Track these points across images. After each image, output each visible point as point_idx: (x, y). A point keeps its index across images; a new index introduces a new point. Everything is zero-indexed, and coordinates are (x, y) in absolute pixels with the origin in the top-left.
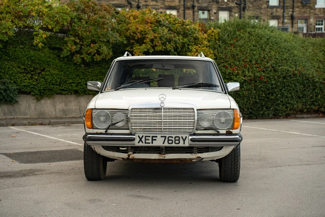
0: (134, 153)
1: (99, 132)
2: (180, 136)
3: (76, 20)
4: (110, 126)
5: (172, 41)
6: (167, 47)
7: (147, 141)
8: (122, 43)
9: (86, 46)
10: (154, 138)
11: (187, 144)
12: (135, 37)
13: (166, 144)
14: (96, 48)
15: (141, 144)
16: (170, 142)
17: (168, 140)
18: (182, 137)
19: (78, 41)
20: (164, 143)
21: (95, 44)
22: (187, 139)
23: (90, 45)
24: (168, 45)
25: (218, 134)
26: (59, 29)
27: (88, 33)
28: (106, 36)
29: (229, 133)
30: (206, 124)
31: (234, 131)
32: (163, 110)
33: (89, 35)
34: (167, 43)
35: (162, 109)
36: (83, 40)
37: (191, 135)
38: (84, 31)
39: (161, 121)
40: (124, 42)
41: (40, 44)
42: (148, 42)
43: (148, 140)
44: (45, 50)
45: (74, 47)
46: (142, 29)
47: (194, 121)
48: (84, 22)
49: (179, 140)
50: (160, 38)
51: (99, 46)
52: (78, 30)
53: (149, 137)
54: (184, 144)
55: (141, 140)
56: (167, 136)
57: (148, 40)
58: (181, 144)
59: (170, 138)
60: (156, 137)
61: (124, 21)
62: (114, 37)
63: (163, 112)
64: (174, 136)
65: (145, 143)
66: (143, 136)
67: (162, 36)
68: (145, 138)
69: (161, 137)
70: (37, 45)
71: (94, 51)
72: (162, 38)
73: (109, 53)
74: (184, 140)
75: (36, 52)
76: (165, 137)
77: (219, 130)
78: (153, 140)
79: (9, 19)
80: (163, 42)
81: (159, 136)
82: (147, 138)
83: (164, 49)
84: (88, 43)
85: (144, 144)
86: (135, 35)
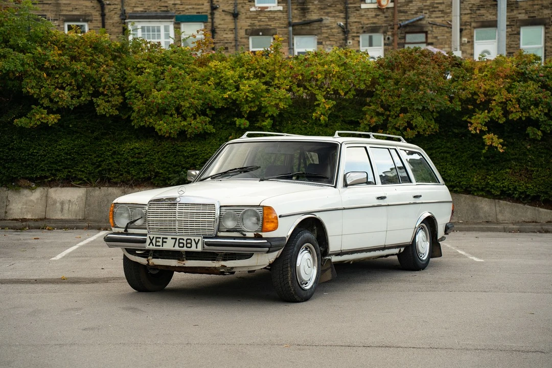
0: (153, 258)
1: (120, 232)
2: (192, 238)
3: (381, 80)
4: (128, 224)
5: (542, 103)
6: (531, 114)
7: (158, 244)
8: (454, 110)
9: (394, 117)
10: (164, 240)
11: (200, 249)
12: (477, 99)
13: (177, 248)
14: (406, 120)
15: (151, 247)
16: (181, 245)
17: (179, 243)
18: (194, 240)
19: (380, 110)
20: (174, 247)
21: (406, 114)
22: (200, 242)
23: (398, 116)
24: (534, 111)
25: (245, 238)
26: (353, 94)
27: (396, 99)
28: (422, 101)
29: (258, 237)
30: (230, 224)
31: (264, 235)
32: (177, 206)
33: (397, 101)
34: (532, 107)
35: (178, 204)
36: (390, 109)
37: (204, 238)
38: (390, 95)
39: (175, 219)
40: (456, 108)
41: (321, 118)
42: (494, 106)
43: (159, 242)
44: (336, 125)
45: (375, 119)
46: (487, 87)
47: (214, 220)
48: (392, 83)
49: (191, 243)
50: (518, 101)
51: (412, 116)
52: (382, 95)
53: (160, 238)
54: (197, 248)
55: (151, 242)
56: (178, 238)
57: (494, 103)
58: (193, 249)
59: (181, 241)
60: (167, 238)
61: (463, 77)
62: (437, 102)
63: (177, 208)
64: (185, 238)
65: (156, 246)
66: (154, 237)
67: (521, 97)
68: (156, 240)
69: (172, 238)
70: (318, 119)
71: (403, 123)
72: (521, 100)
73: (429, 127)
74: (197, 244)
75: (321, 128)
76: (176, 239)
77: (244, 233)
78: (163, 242)
79: (287, 85)
80: (522, 106)
81: (169, 237)
82: (158, 240)
83: (525, 117)
84: (396, 112)
85: (155, 248)
86: (475, 97)
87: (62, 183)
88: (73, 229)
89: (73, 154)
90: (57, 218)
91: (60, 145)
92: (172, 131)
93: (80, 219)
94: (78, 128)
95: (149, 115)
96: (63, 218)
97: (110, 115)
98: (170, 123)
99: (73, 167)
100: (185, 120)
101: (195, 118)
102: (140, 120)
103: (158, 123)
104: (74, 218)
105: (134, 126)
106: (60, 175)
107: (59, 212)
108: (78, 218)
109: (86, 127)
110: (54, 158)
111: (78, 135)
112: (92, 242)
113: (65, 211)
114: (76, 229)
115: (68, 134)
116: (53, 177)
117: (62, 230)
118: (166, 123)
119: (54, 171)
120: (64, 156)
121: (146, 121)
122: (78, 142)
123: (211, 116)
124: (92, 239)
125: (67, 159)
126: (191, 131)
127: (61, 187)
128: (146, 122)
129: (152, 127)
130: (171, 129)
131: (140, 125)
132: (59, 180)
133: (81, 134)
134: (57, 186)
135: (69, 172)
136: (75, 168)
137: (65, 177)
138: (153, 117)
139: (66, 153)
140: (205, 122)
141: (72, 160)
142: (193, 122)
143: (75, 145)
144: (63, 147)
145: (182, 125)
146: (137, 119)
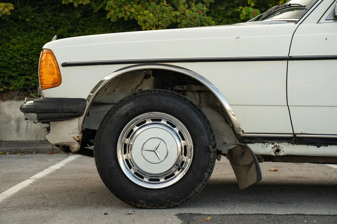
87: (18, 94)
88: (32, 153)
89: (31, 56)
90: (12, 140)
91: (14, 44)
92: (160, 23)
93: (41, 141)
94: (38, 23)
95: (130, 4)
96: (19, 139)
97: (79, 5)
98: (158, 13)
99: (32, 74)
100: (176, 9)
101: (189, 7)
102: (118, 10)
103: (141, 13)
104: (34, 139)
105: (110, 19)
106: (14, 84)
107: (14, 132)
108: (39, 139)
109: (48, 22)
110: (6, 62)
111: (38, 31)
112: (58, 171)
113: (23, 131)
114: (36, 153)
115: (24, 31)
116: (6, 87)
117: (16, 155)
118: (152, 13)
119: (6, 78)
120: (19, 59)
121: (125, 11)
122: (37, 40)
123: (208, 5)
124: (58, 166)
125: (23, 63)
126: (186, 23)
127: (16, 100)
128: (125, 14)
129: (134, 19)
130: (158, 21)
131: (117, 17)
132: (13, 90)
133: (41, 30)
134: (12, 98)
135: (27, 80)
136: (34, 74)
137: (21, 87)
138: (135, 6)
139: (23, 56)
140: (202, 10)
141: (30, 64)
142: (187, 11)
143: (33, 44)
144: (18, 46)
145: (174, 15)
146: (114, 9)
